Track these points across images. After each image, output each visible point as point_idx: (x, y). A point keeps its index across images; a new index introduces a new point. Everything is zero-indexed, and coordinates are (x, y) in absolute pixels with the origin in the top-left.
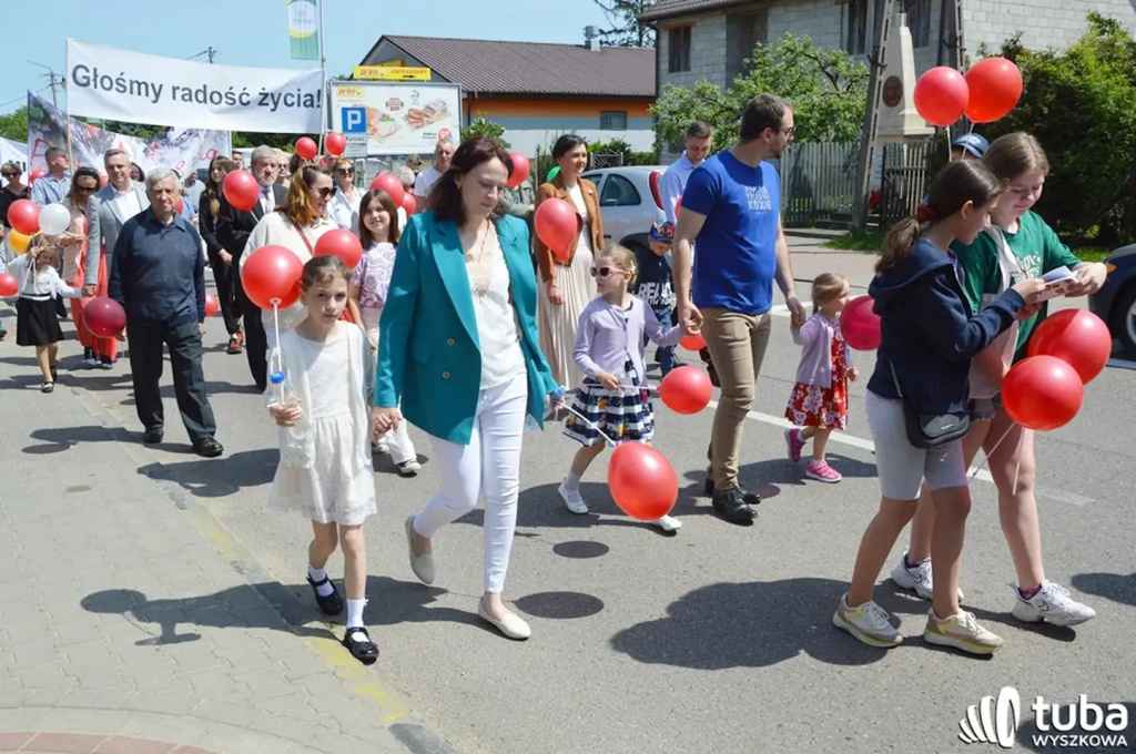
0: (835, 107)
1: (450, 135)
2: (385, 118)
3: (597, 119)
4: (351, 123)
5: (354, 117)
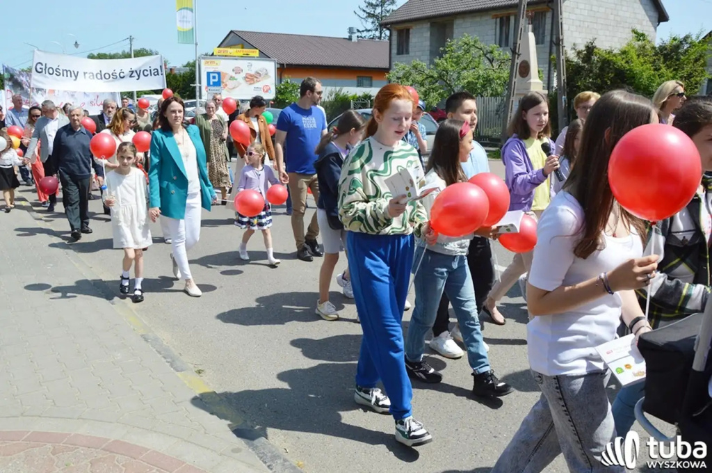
0: (491, 77)
2: (232, 78)
3: (355, 81)
4: (212, 81)
5: (214, 78)
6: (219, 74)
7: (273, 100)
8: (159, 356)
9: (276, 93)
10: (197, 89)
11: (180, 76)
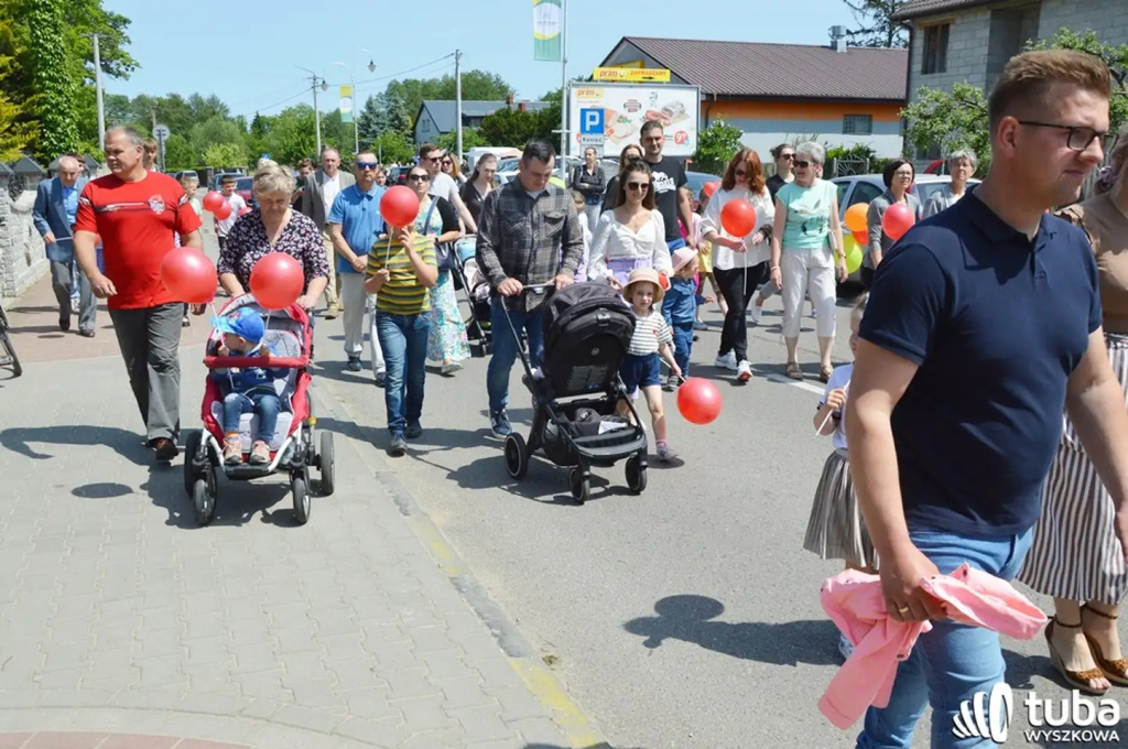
1: (687, 138)
2: (622, 119)
3: (840, 123)
4: (589, 124)
5: (593, 118)
6: (601, 111)
7: (693, 158)
8: (480, 621)
9: (698, 144)
10: (564, 138)
11: (535, 115)
